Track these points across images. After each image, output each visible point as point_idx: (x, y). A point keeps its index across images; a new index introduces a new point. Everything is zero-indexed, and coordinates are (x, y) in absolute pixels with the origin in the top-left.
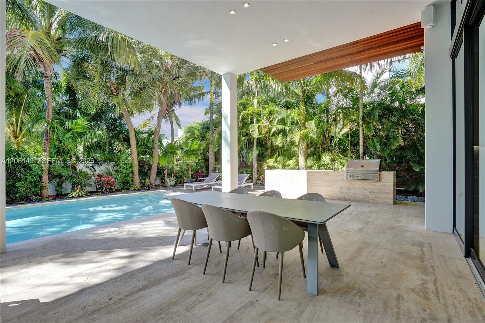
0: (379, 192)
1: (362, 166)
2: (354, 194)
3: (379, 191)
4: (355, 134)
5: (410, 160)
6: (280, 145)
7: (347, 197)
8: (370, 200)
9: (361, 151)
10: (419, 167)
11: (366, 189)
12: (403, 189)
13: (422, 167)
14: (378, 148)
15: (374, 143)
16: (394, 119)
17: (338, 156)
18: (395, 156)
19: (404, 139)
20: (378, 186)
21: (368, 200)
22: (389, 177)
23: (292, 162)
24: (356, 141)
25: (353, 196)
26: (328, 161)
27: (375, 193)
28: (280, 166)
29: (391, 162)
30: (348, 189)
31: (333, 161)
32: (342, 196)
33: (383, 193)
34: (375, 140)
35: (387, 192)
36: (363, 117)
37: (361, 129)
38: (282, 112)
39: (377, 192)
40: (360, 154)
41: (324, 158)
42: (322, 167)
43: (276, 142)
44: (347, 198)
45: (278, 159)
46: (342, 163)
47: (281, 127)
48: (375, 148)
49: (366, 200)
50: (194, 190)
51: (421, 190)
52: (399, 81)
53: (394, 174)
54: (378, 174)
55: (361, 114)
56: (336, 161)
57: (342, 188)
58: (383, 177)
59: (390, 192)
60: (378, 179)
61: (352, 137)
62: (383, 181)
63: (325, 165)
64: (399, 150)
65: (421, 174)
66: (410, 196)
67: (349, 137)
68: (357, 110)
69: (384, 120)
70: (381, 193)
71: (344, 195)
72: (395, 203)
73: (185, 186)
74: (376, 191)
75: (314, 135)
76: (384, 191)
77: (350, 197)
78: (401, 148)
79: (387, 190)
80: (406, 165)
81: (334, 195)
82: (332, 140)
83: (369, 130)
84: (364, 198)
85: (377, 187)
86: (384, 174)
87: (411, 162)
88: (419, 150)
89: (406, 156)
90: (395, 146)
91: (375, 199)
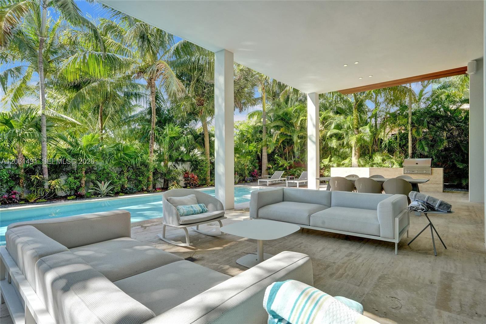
0: (431, 183)
1: (417, 164)
4: (404, 137)
5: (455, 159)
6: (335, 147)
8: (424, 189)
9: (410, 151)
10: (462, 165)
12: (448, 184)
13: (465, 165)
14: (426, 149)
15: (423, 145)
16: (439, 124)
17: (388, 156)
18: (441, 156)
19: (449, 142)
22: (439, 172)
23: (346, 161)
24: (404, 143)
26: (380, 161)
28: (335, 165)
29: (437, 161)
31: (383, 160)
33: (434, 183)
34: (423, 142)
35: (438, 183)
36: (412, 123)
37: (410, 133)
38: (336, 118)
39: (429, 183)
40: (409, 155)
41: (376, 158)
42: (375, 166)
43: (331, 144)
45: (333, 159)
46: (392, 162)
47: (336, 131)
48: (424, 150)
50: (268, 185)
51: (464, 184)
52: (445, 92)
53: (443, 170)
54: (430, 169)
55: (410, 121)
56: (386, 160)
58: (434, 172)
59: (440, 182)
60: (430, 173)
61: (401, 140)
62: (434, 175)
63: (377, 164)
64: (444, 151)
65: (464, 170)
66: (454, 188)
67: (398, 140)
68: (406, 116)
69: (431, 125)
72: (443, 192)
73: (258, 181)
75: (367, 139)
76: (435, 182)
78: (446, 149)
79: (437, 181)
80: (451, 164)
82: (381, 143)
83: (418, 135)
86: (435, 169)
87: (455, 161)
88: (462, 151)
89: (451, 156)
90: (442, 148)
91: (428, 188)
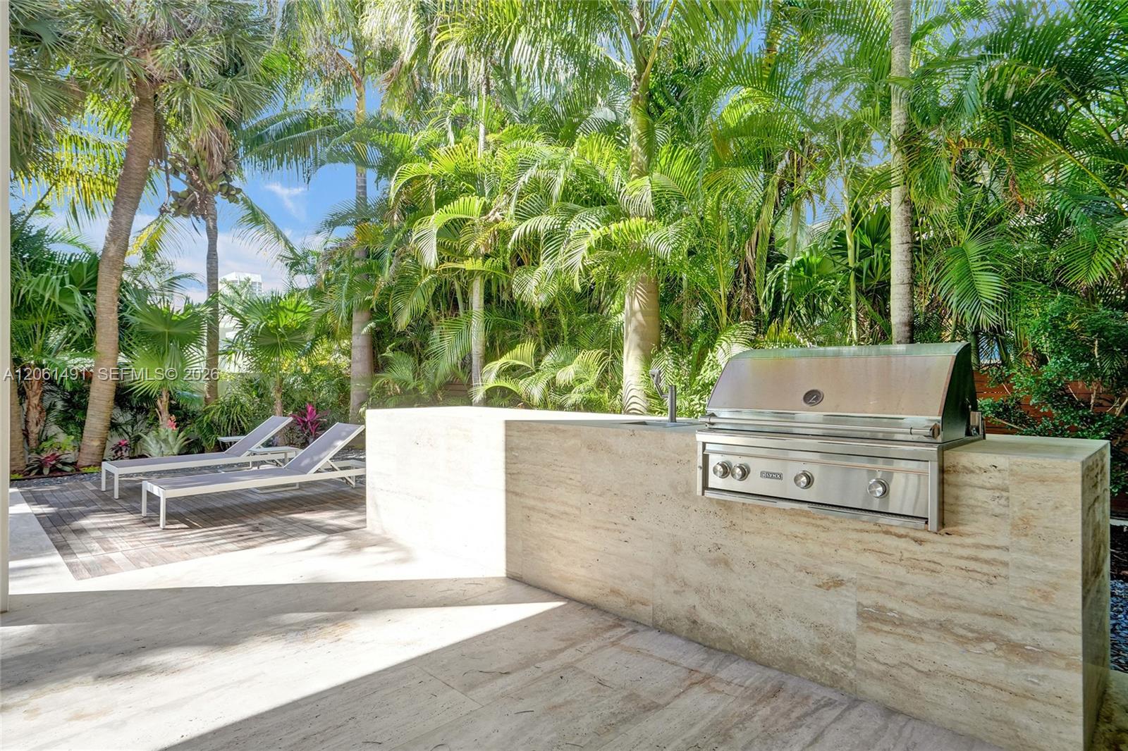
0: (943, 627)
2: (752, 606)
3: (942, 615)
7: (707, 616)
8: (867, 674)
11: (838, 583)
20: (933, 569)
21: (851, 675)
22: (1041, 502)
25: (748, 617)
27: (901, 622)
29: (1068, 372)
30: (715, 563)
32: (677, 605)
33: (982, 637)
35: (1016, 635)
39: (922, 623)
44: (711, 628)
49: (839, 668)
53: (1090, 473)
57: (677, 549)
58: (981, 495)
59: (1047, 640)
62: (981, 528)
69: (1028, 136)
70: (961, 640)
71: (692, 599)
74: (912, 612)
76: (989, 624)
77: (723, 623)
79: (1011, 619)
81: (633, 589)
84: (824, 652)
85: (921, 581)
91: (907, 676)
